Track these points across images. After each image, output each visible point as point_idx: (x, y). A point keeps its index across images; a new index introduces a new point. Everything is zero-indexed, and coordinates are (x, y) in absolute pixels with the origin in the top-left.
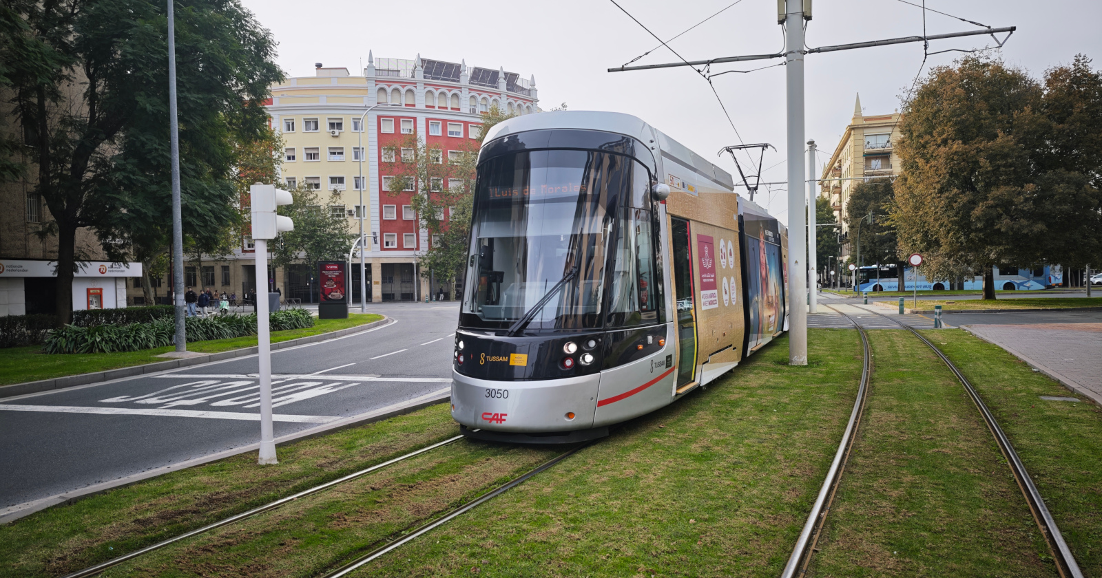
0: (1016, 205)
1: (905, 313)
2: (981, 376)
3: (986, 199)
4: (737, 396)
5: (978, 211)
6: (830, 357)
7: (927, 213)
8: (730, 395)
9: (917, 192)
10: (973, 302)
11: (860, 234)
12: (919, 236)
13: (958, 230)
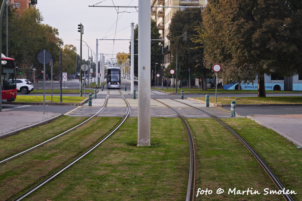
0: (279, 32)
1: (210, 106)
2: (267, 152)
3: (261, 27)
4: (103, 171)
5: (256, 35)
6: (165, 140)
7: (223, 35)
8: (98, 172)
9: (217, 19)
10: (252, 98)
11: (178, 47)
12: (219, 51)
13: (244, 47)
